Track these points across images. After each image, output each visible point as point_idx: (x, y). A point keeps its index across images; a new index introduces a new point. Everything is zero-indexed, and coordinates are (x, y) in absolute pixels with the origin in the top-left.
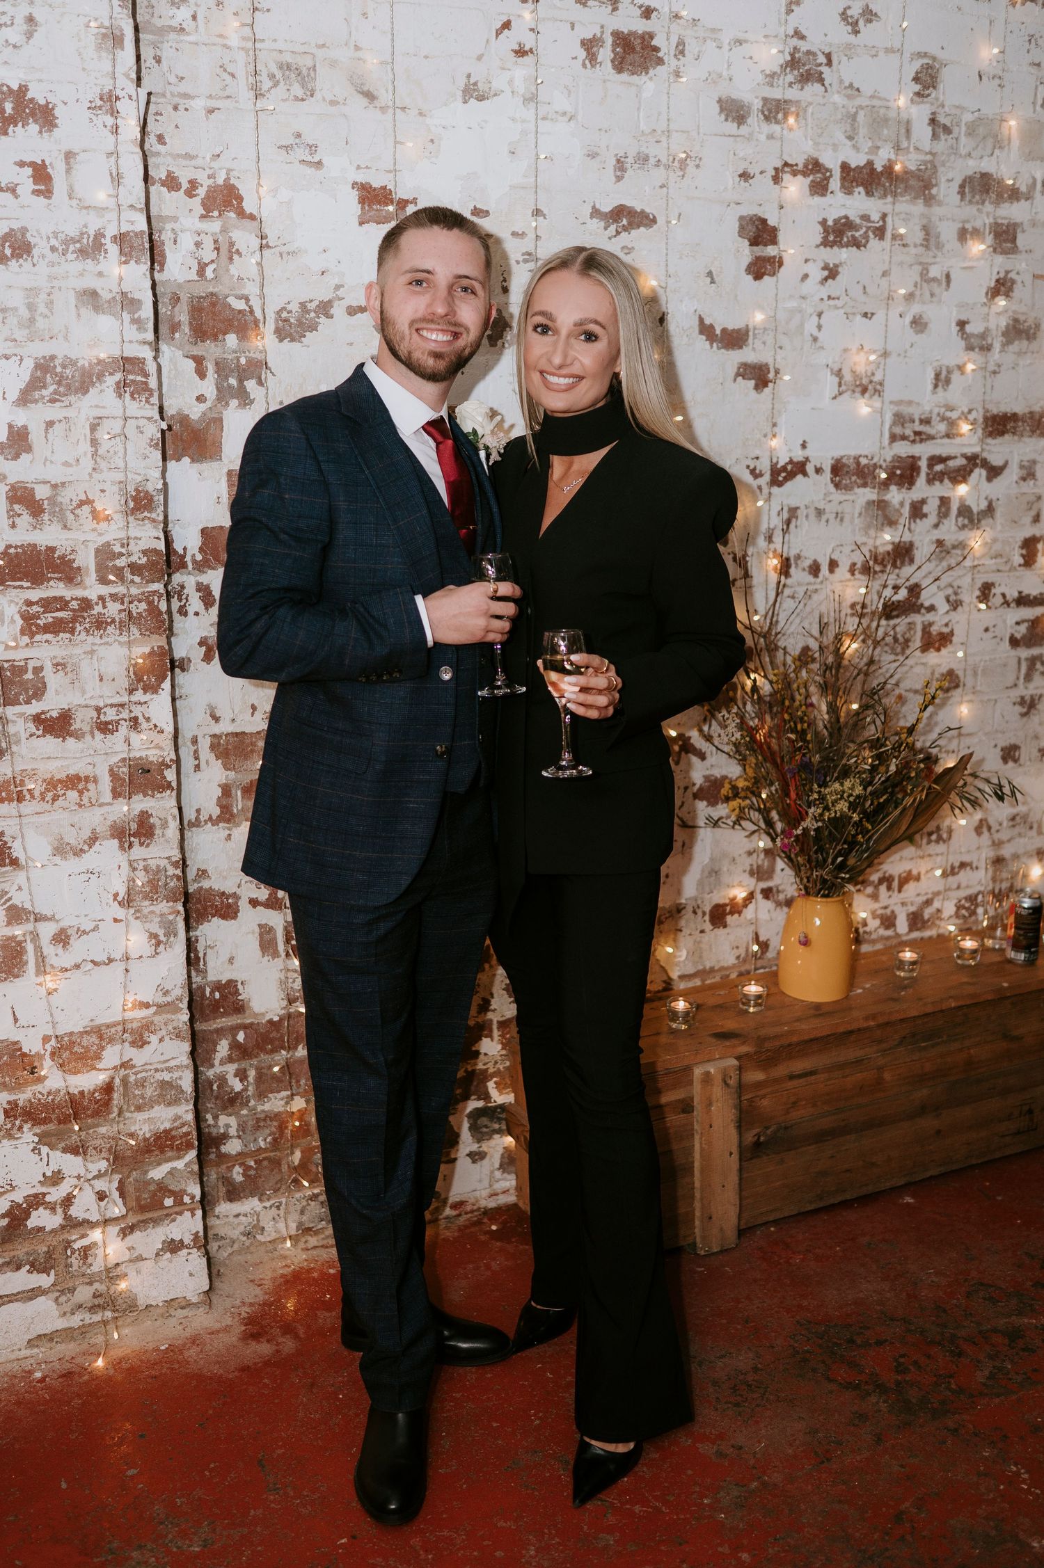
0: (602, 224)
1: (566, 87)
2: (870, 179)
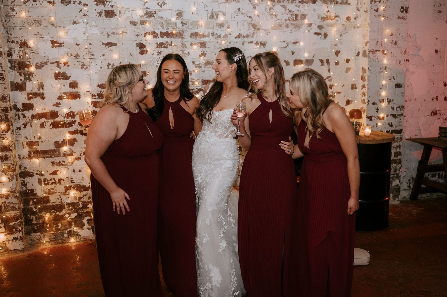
0: (105, 46)
1: (95, 21)
2: (167, 35)
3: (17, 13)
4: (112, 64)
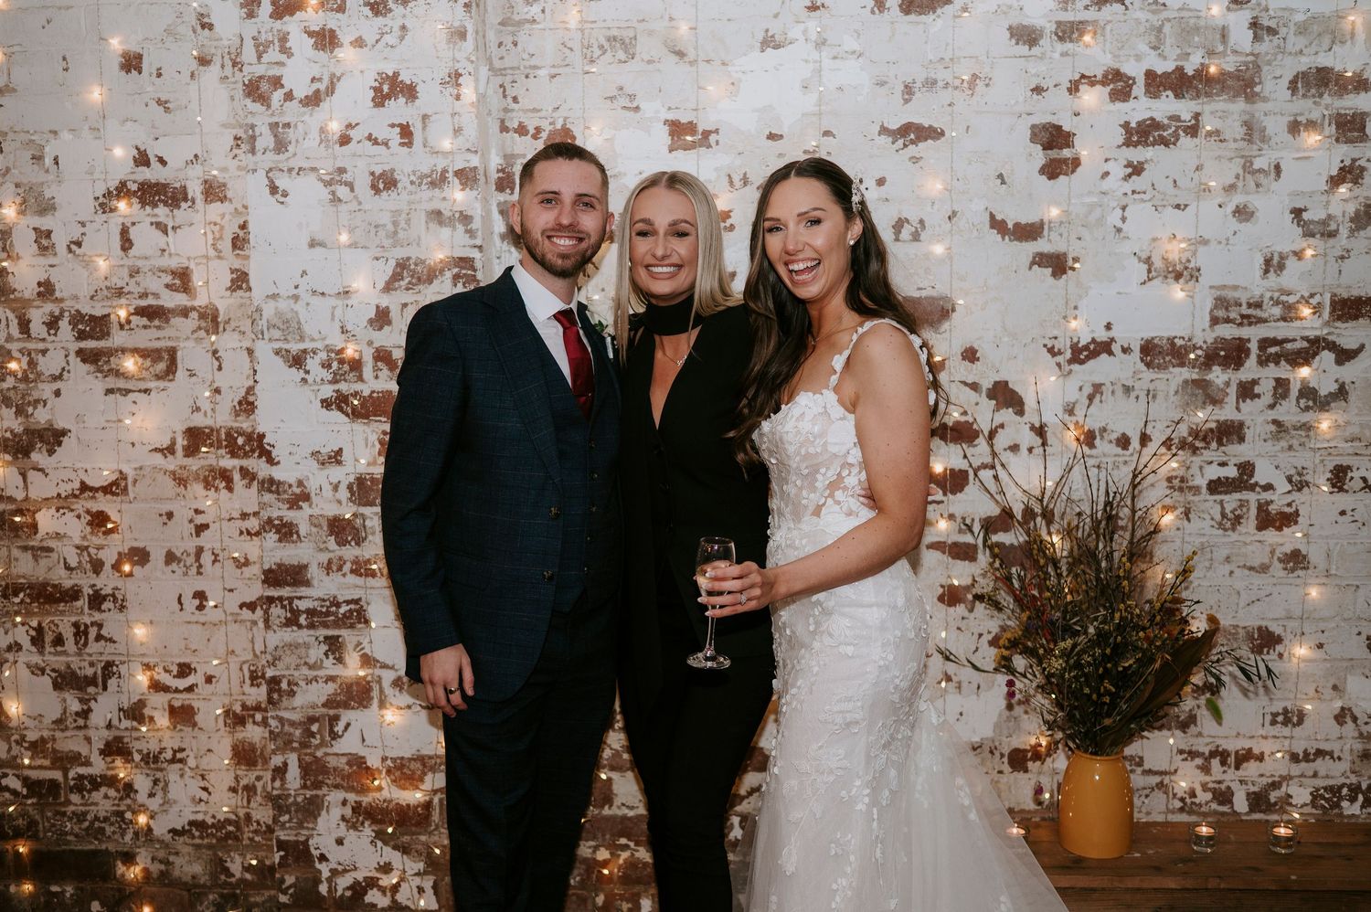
0: (890, 139)
1: (856, 31)
2: (1180, 83)
3: (543, 11)
4: (914, 220)
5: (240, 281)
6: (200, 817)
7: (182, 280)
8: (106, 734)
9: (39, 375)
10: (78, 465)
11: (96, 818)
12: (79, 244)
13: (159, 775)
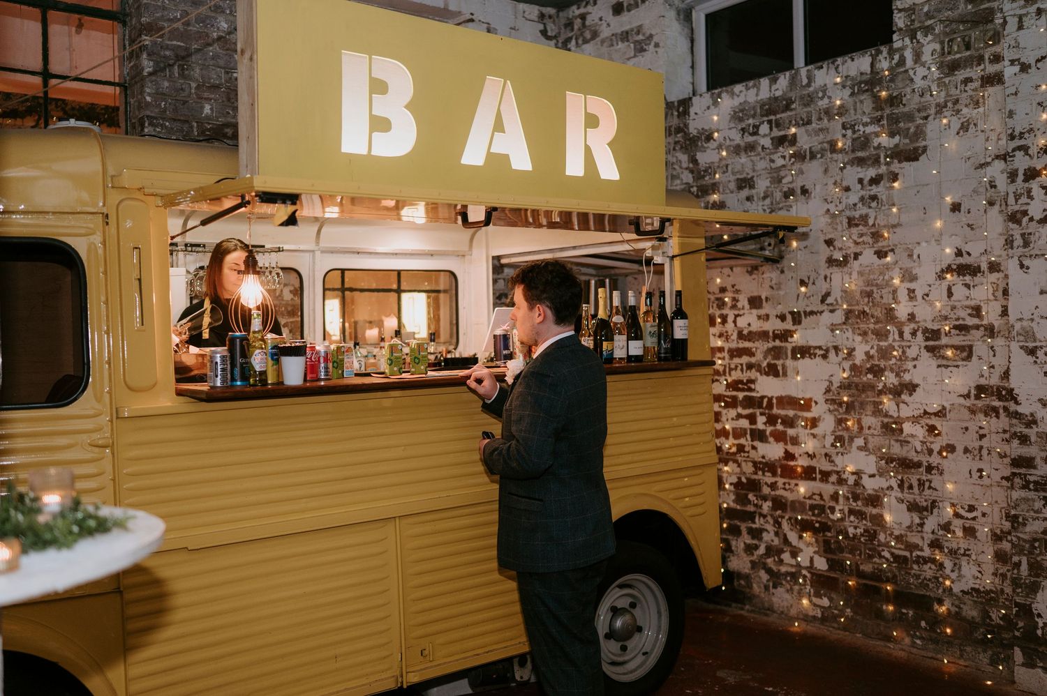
5: (1005, 312)
6: (977, 586)
7: (977, 311)
8: (931, 536)
9: (907, 357)
10: (923, 402)
11: (925, 578)
12: (927, 295)
13: (957, 561)
